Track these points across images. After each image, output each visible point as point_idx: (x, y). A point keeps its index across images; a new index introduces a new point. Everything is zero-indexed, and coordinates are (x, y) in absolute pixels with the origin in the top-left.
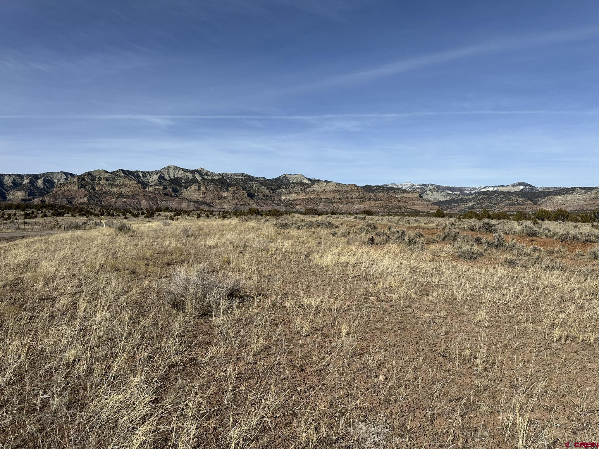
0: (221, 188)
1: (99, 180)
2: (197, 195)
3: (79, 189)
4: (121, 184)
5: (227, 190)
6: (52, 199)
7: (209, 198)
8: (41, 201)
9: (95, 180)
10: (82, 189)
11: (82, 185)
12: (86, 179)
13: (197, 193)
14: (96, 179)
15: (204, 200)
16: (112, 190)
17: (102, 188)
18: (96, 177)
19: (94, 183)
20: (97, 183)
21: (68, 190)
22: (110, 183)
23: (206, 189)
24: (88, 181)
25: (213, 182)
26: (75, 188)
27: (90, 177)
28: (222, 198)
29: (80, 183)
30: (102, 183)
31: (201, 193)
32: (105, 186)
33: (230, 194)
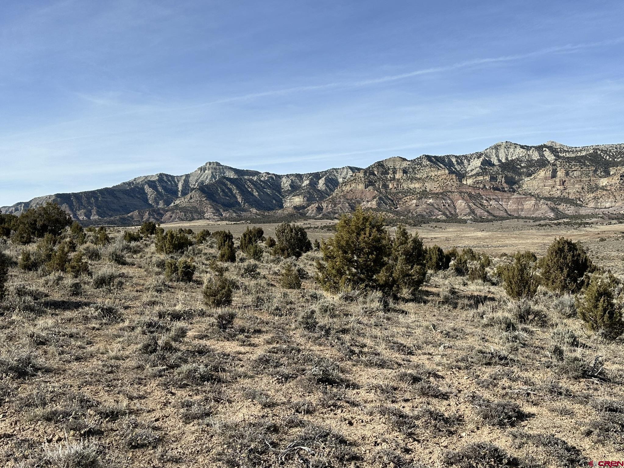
0: (595, 171)
1: (393, 173)
2: (550, 186)
3: (365, 188)
4: (425, 176)
5: (607, 174)
6: (330, 205)
7: (572, 191)
8: (316, 208)
9: (388, 174)
10: (370, 188)
11: (370, 182)
12: (376, 173)
13: (550, 182)
14: (390, 171)
15: (563, 194)
16: (412, 186)
17: (397, 185)
18: (389, 169)
19: (387, 178)
20: (390, 177)
21: (351, 191)
22: (409, 175)
23: (567, 174)
24: (379, 175)
25: (580, 162)
26: (361, 187)
27: (381, 169)
28: (597, 189)
29: (367, 179)
30: (397, 176)
31: (558, 183)
32: (402, 181)
33: (615, 180)
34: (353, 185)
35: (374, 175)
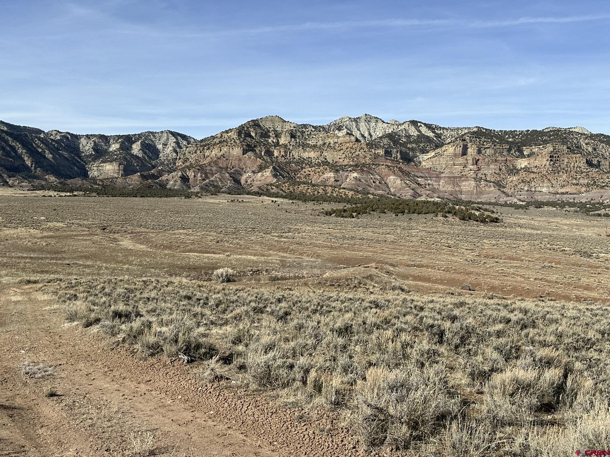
1: (276, 136)
2: (460, 164)
3: (243, 154)
4: (321, 142)
5: (522, 154)
6: (199, 175)
8: (180, 177)
9: (269, 137)
10: (250, 153)
11: (248, 145)
12: (253, 134)
13: (461, 160)
14: (271, 134)
16: (305, 155)
17: (285, 152)
18: (269, 131)
19: (267, 141)
20: (272, 141)
21: (223, 156)
22: (298, 141)
23: (479, 152)
24: (257, 138)
26: (237, 151)
27: (259, 131)
29: (243, 141)
30: (282, 141)
31: (470, 162)
32: (291, 148)
34: (225, 149)
35: (251, 137)
